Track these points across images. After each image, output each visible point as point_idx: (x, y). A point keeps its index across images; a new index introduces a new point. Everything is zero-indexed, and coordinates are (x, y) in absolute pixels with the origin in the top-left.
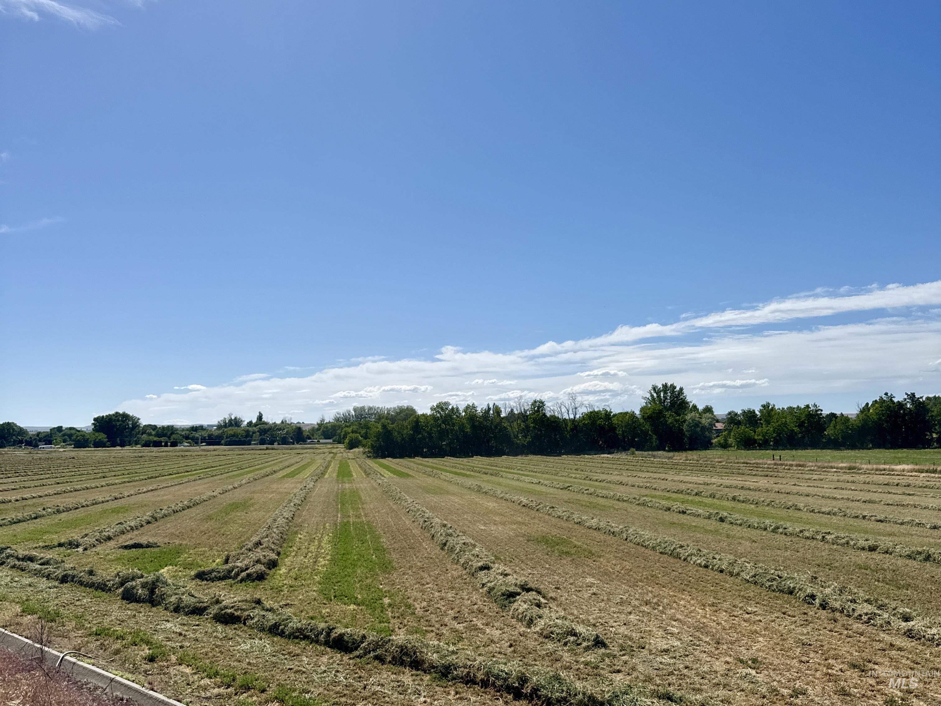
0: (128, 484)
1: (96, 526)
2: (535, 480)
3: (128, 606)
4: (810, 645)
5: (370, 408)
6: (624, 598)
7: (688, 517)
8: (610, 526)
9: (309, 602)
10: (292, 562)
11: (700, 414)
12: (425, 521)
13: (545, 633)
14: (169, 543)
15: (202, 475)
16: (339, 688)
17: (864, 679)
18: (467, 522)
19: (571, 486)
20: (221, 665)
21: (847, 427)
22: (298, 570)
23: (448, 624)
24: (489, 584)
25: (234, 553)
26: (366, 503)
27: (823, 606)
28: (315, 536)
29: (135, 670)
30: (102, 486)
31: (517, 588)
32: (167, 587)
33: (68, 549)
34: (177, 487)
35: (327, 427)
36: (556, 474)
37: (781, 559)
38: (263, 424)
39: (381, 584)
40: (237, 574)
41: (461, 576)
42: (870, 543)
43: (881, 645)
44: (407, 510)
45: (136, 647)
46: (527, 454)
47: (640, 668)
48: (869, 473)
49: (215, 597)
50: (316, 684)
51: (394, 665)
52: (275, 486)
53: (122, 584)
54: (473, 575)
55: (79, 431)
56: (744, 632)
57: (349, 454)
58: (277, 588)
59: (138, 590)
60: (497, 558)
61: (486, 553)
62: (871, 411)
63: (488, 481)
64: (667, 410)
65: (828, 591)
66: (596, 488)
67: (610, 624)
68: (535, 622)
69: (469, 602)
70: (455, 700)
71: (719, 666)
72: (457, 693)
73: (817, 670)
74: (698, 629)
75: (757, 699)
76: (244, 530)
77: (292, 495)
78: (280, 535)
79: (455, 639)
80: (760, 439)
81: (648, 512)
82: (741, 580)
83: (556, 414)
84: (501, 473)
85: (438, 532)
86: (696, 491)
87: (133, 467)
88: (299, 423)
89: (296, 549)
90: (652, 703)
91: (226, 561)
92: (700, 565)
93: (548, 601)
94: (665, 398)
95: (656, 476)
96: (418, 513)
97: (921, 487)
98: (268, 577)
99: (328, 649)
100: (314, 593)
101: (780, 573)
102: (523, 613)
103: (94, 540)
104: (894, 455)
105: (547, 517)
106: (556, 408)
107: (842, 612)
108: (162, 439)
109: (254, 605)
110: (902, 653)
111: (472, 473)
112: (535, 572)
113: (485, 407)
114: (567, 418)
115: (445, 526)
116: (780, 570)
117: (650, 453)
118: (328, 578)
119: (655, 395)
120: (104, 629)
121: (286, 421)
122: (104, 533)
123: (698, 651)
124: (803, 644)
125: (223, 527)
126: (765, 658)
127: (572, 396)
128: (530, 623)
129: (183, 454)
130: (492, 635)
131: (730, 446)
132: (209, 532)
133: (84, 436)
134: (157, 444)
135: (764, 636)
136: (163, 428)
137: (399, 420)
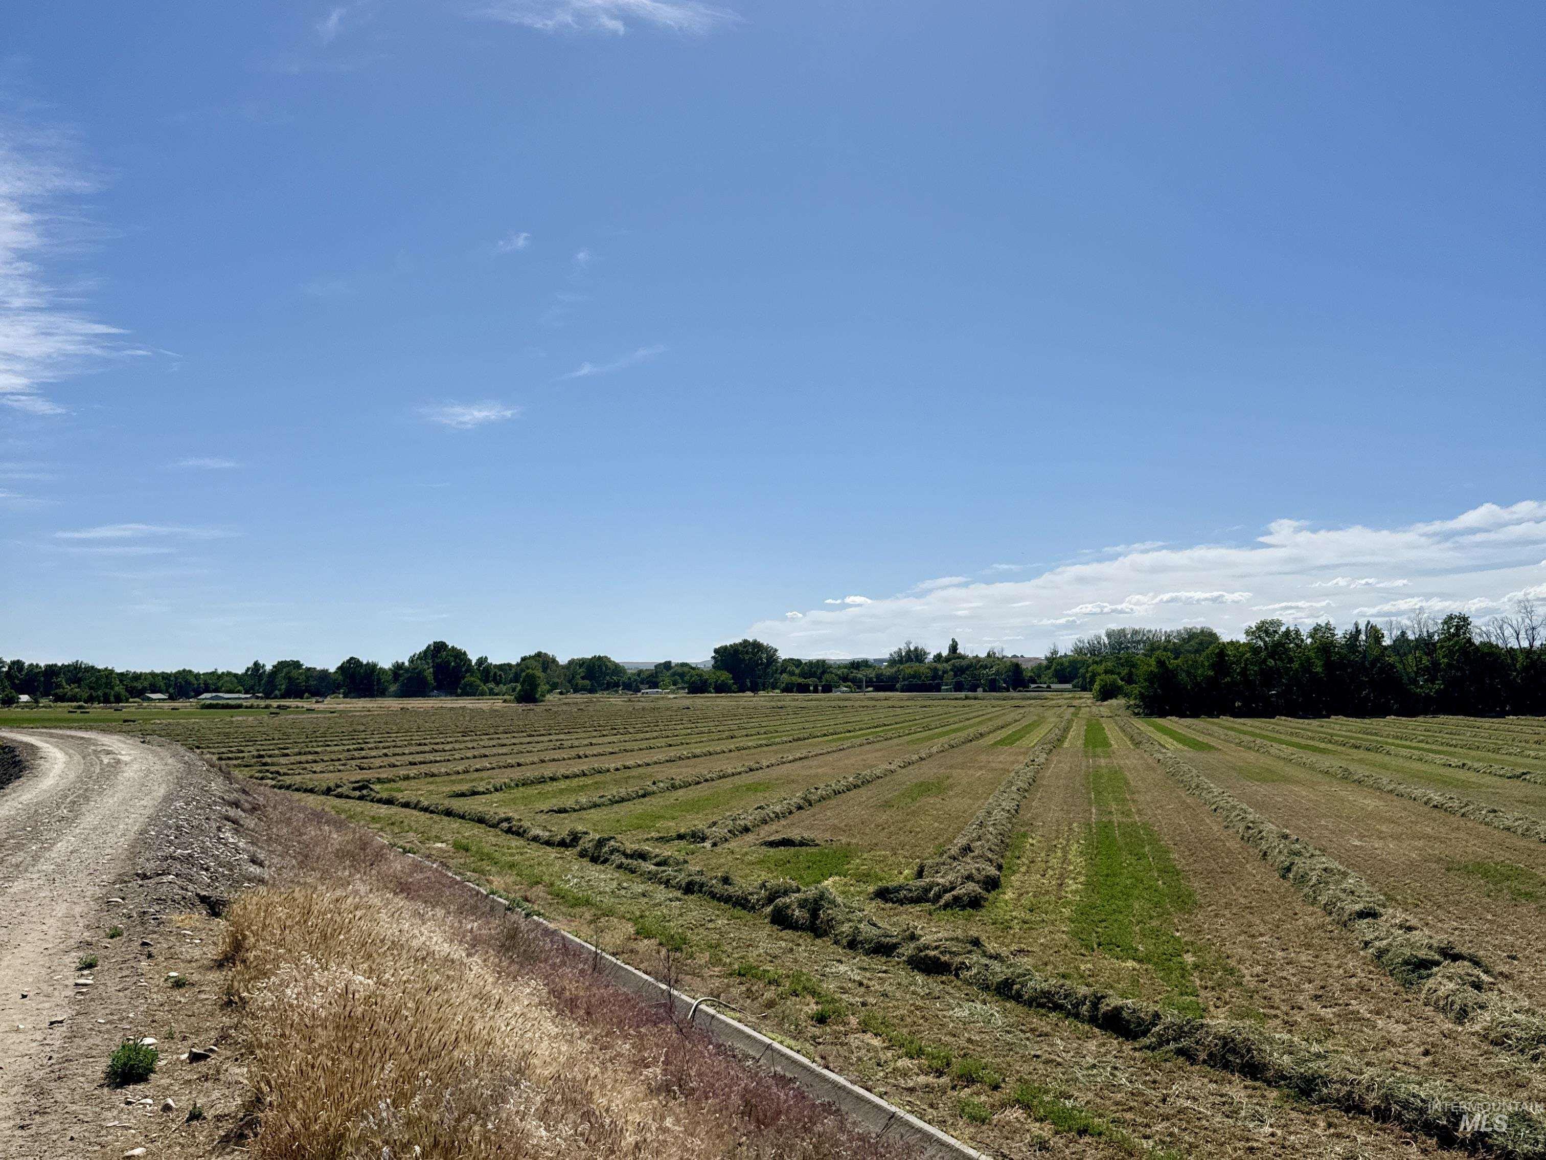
0: (765, 749)
1: (727, 810)
2: (1454, 761)
3: (780, 934)
5: (1135, 632)
9: (1056, 949)
10: (1022, 882)
12: (1249, 828)
13: (1492, 1035)
14: (832, 840)
15: (871, 738)
16: (1119, 1095)
18: (1326, 833)
19: (1529, 773)
20: (927, 1038)
22: (1035, 896)
23: (1304, 1007)
24: (1377, 943)
25: (930, 862)
26: (1139, 792)
28: (1055, 843)
29: (798, 1034)
30: (730, 751)
31: (1433, 953)
32: (836, 909)
33: (691, 843)
34: (835, 755)
35: (1062, 664)
36: (1497, 751)
38: (958, 658)
39: (1178, 930)
40: (938, 896)
41: (1322, 926)
44: (1213, 807)
45: (798, 999)
46: (1435, 713)
49: (908, 929)
50: (1081, 1085)
51: (1212, 1067)
52: (983, 758)
53: (770, 900)
54: (1345, 926)
55: (693, 669)
57: (1101, 709)
58: (1002, 923)
59: (794, 910)
60: (1390, 898)
61: (1369, 889)
63: (1361, 761)
68: (1472, 1015)
69: (1341, 971)
70: (1329, 1136)
72: (1330, 1125)
76: (942, 826)
77: (1013, 774)
78: (999, 837)
79: (1320, 1033)
83: (1493, 640)
84: (1388, 748)
85: (1275, 847)
87: (772, 723)
88: (1015, 656)
89: (1027, 862)
91: (920, 874)
93: (1496, 978)
96: (1234, 814)
98: (986, 904)
99: (1096, 1030)
100: (1064, 936)
102: (1447, 997)
103: (726, 831)
105: (1483, 828)
106: (1491, 629)
108: (809, 681)
109: (970, 947)
111: (1330, 746)
112: (1467, 926)
113: (1351, 628)
114: (1516, 647)
115: (1286, 837)
118: (1083, 912)
120: (751, 968)
121: (994, 654)
122: (738, 822)
125: (908, 820)
127: (1526, 608)
128: (1462, 1015)
129: (842, 704)
130: (1389, 1032)
132: (889, 827)
133: (700, 676)
134: (803, 689)
136: (810, 663)
137: (1189, 651)
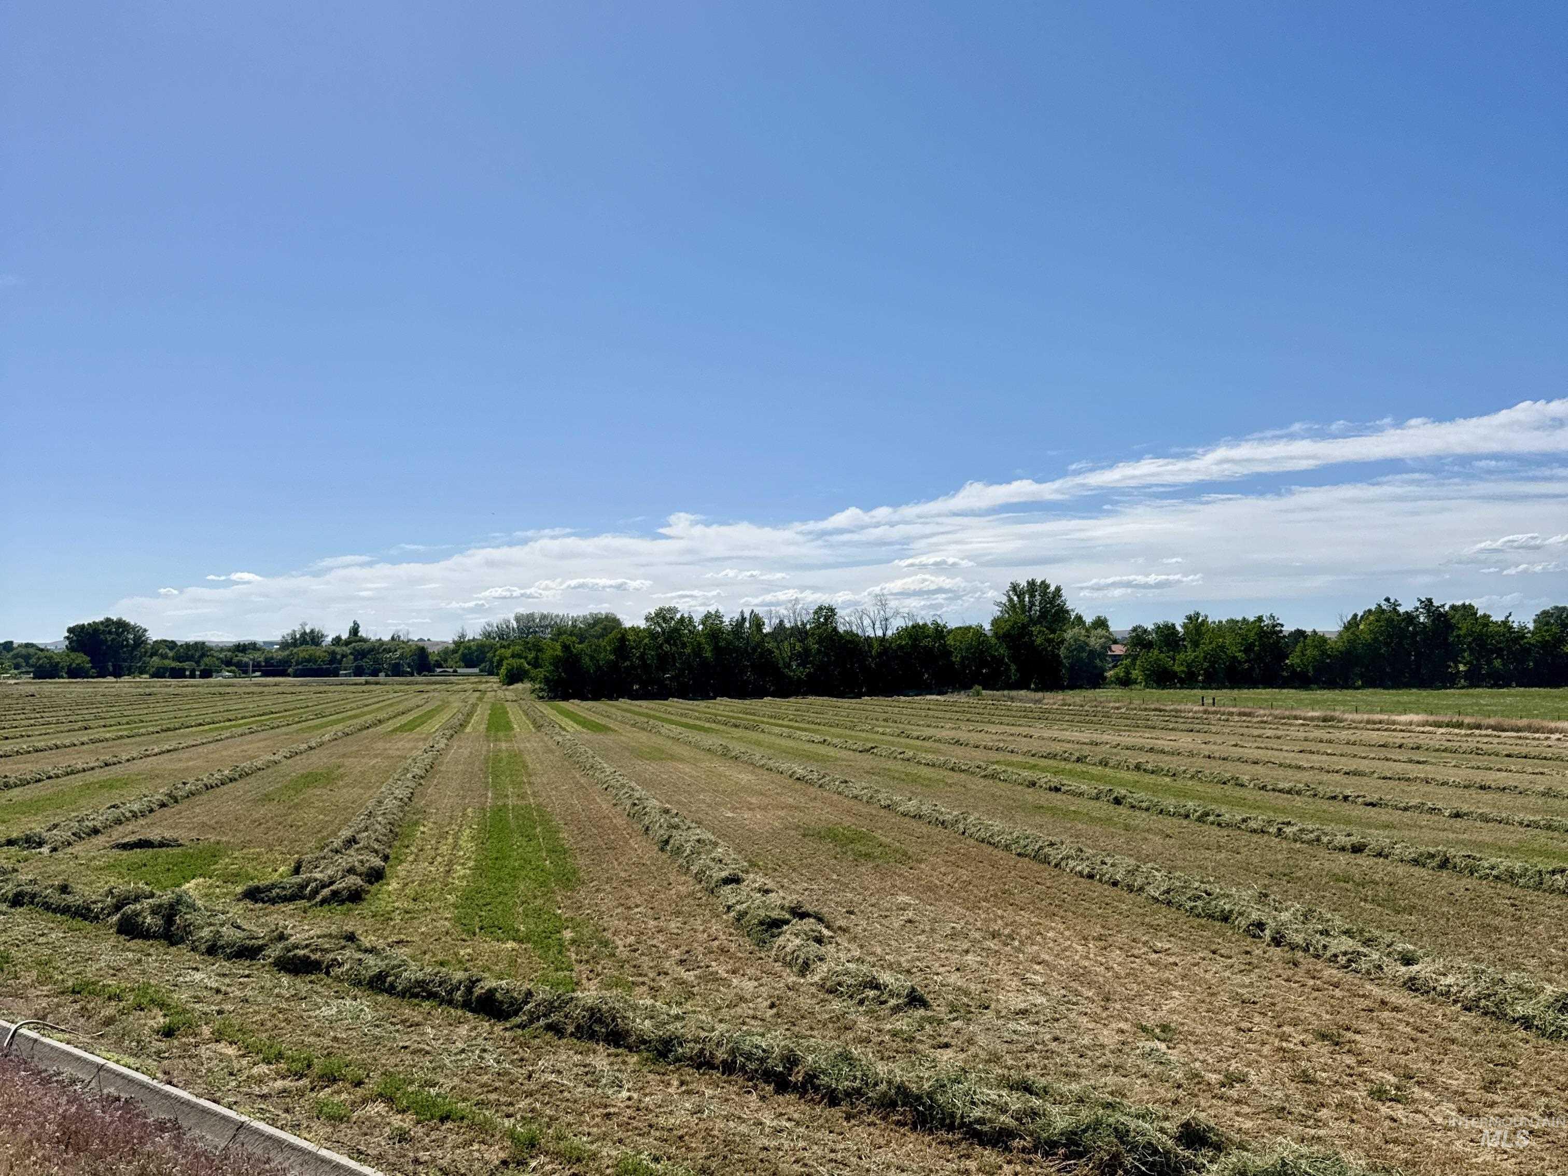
0: (127, 741)
1: (73, 811)
2: (817, 738)
3: (128, 944)
4: (1254, 1003)
5: (544, 617)
6: (958, 927)
7: (1064, 797)
8: (938, 811)
9: (437, 937)
10: (408, 872)
11: (1087, 630)
12: (635, 804)
13: (828, 984)
14: (198, 839)
15: (254, 727)
16: (486, 1077)
17: (1338, 1057)
18: (703, 806)
19: (876, 747)
20: (288, 1042)
21: (1324, 653)
22: (420, 885)
23: (670, 972)
24: (738, 907)
25: (308, 857)
26: (535, 774)
27: (1277, 941)
28: (447, 829)
29: (140, 1051)
30: (83, 744)
31: (784, 913)
32: (196, 913)
33: (24, 849)
34: (212, 746)
35: (470, 648)
36: (852, 728)
37: (1210, 865)
38: (360, 641)
39: (559, 908)
40: (315, 892)
41: (691, 894)
42: (1355, 839)
43: (1368, 1003)
44: (605, 786)
45: (142, 1013)
46: (805, 694)
47: (981, 1040)
48: (1356, 728)
49: (277, 929)
50: (448, 1071)
51: (579, 1039)
52: (380, 745)
53: (117, 908)
54: (713, 892)
55: (42, 650)
56: (1149, 981)
57: (507, 693)
58: (382, 915)
59: (145, 918)
60: (753, 864)
61: (735, 856)
62: (1361, 627)
63: (740, 739)
64: (1035, 624)
65: (1285, 916)
66: (918, 750)
67: (934, 970)
68: (812, 967)
69: (706, 935)
70: (680, 1094)
71: (1109, 1037)
72: (682, 1083)
73: (1263, 1044)
74: (1075, 977)
75: (1167, 1090)
76: (327, 819)
77: (409, 761)
78: (388, 827)
79: (681, 996)
80: (1183, 671)
81: (998, 788)
82: (1146, 898)
83: (855, 629)
84: (762, 726)
85: (656, 822)
86: (1077, 754)
87: (137, 712)
88: (421, 640)
89: (416, 851)
90: (999, 1096)
91: (297, 871)
92: (1081, 874)
93: (835, 932)
94: (1032, 604)
95: (1014, 730)
96: (623, 791)
97: (1437, 750)
98: (367, 897)
99: (469, 1014)
100: (446, 923)
101: (1208, 887)
102: (793, 953)
103: (70, 834)
104: (1396, 699)
105: (836, 797)
106: (853, 619)
107: (1306, 950)
108: (186, 665)
109: (343, 942)
110: (1399, 1016)
111: (713, 726)
112: (815, 887)
113: (737, 616)
114: (872, 635)
115: (667, 811)
116: (1209, 882)
117: (1006, 692)
118: (468, 898)
119: (1015, 598)
120: (87, 984)
121: (399, 637)
122: (87, 823)
123: (1075, 1013)
124: (1243, 1002)
125: (290, 814)
126: (1183, 1024)
127: (881, 601)
128: (805, 968)
129: (222, 690)
130: (742, 989)
131: (1135, 682)
132: (267, 821)
133: (50, 658)
134: (177, 674)
135: (1181, 988)
136: (187, 646)
137: (593, 636)
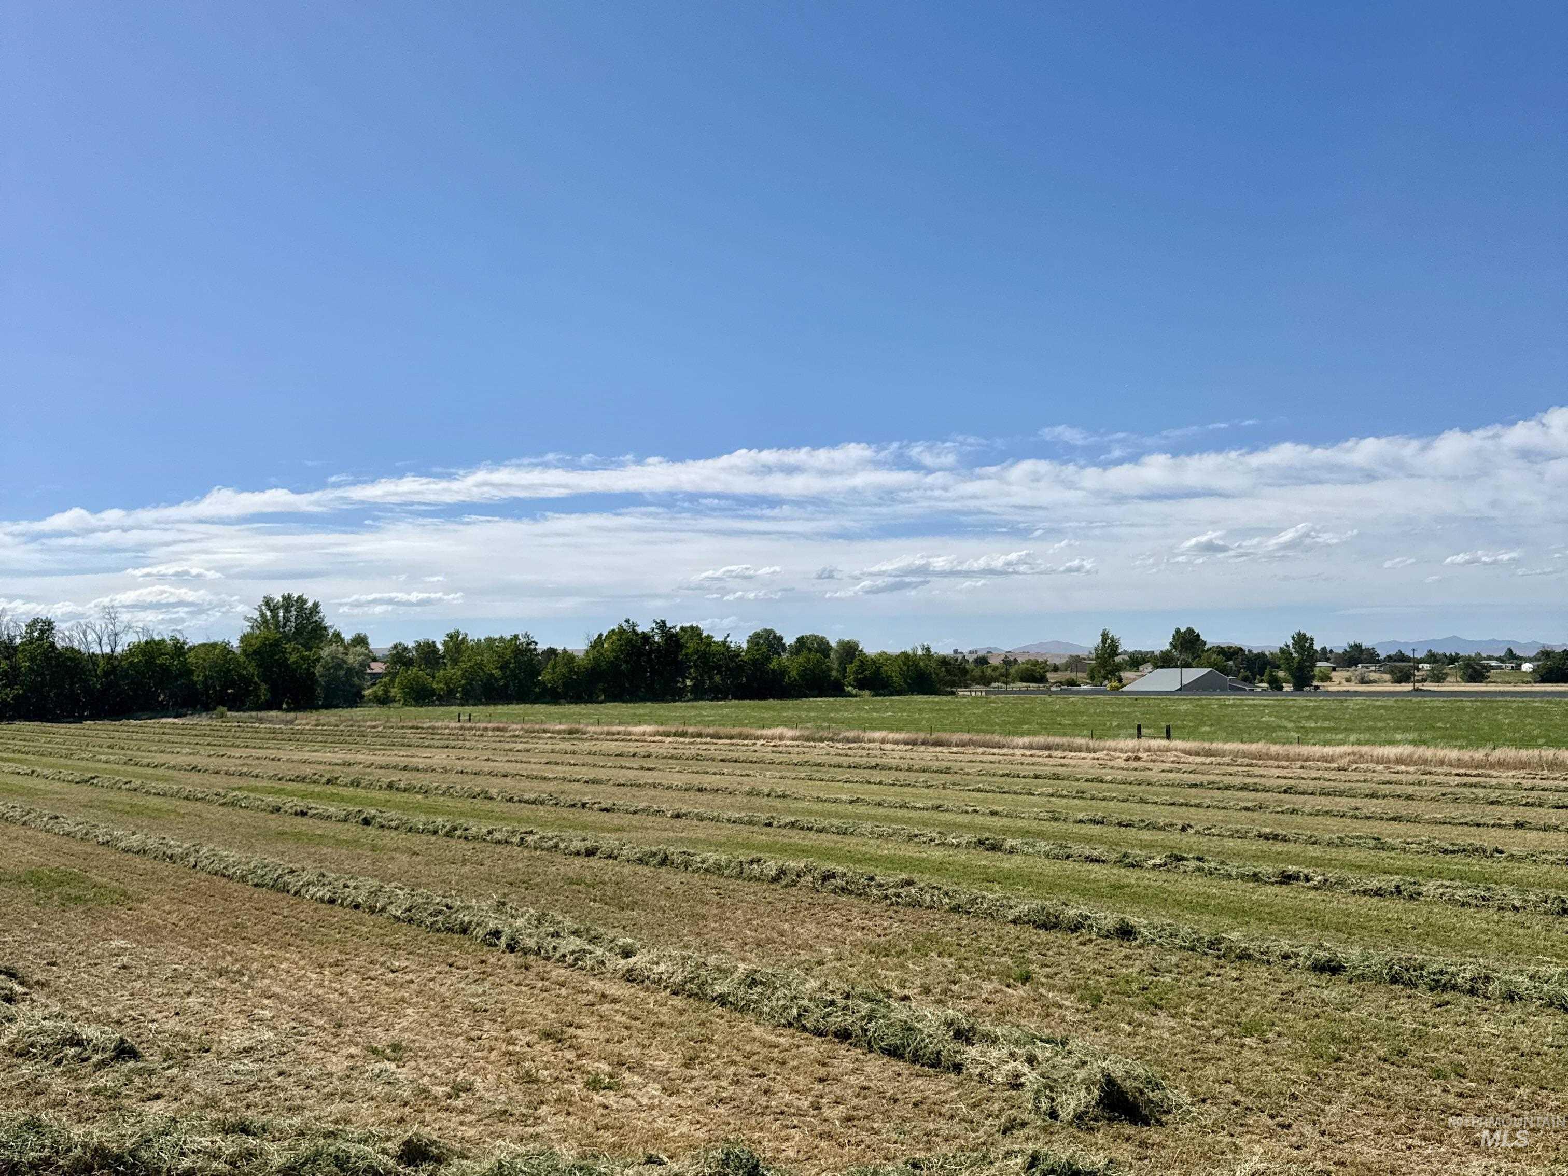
2: (24, 769)
4: (486, 1011)
6: (181, 968)
7: (311, 821)
8: (166, 845)
11: (346, 648)
13: (18, 1047)
17: (560, 1053)
19: (97, 777)
21: (571, 670)
27: (511, 948)
36: (69, 756)
37: (454, 879)
42: (588, 844)
43: (590, 997)
46: (11, 719)
47: (199, 1085)
48: (597, 739)
56: (383, 1002)
62: (606, 645)
64: (289, 641)
65: (520, 922)
66: (147, 778)
67: (149, 1017)
71: (337, 1064)
73: (491, 1049)
74: (306, 1007)
75: (393, 1110)
80: (442, 689)
81: (236, 816)
82: (388, 918)
83: (76, 645)
86: (327, 776)
90: (212, 1142)
92: (322, 900)
93: (30, 988)
94: (287, 620)
95: (261, 753)
97: (665, 758)
101: (449, 901)
104: (632, 711)
105: (43, 835)
106: (75, 634)
107: (538, 953)
110: (617, 1007)
112: (10, 939)
114: (98, 652)
116: (451, 896)
117: (254, 714)
119: (268, 613)
123: (304, 1044)
124: (475, 1011)
126: (414, 1041)
127: (111, 614)
131: (393, 700)
135: (416, 1005)
